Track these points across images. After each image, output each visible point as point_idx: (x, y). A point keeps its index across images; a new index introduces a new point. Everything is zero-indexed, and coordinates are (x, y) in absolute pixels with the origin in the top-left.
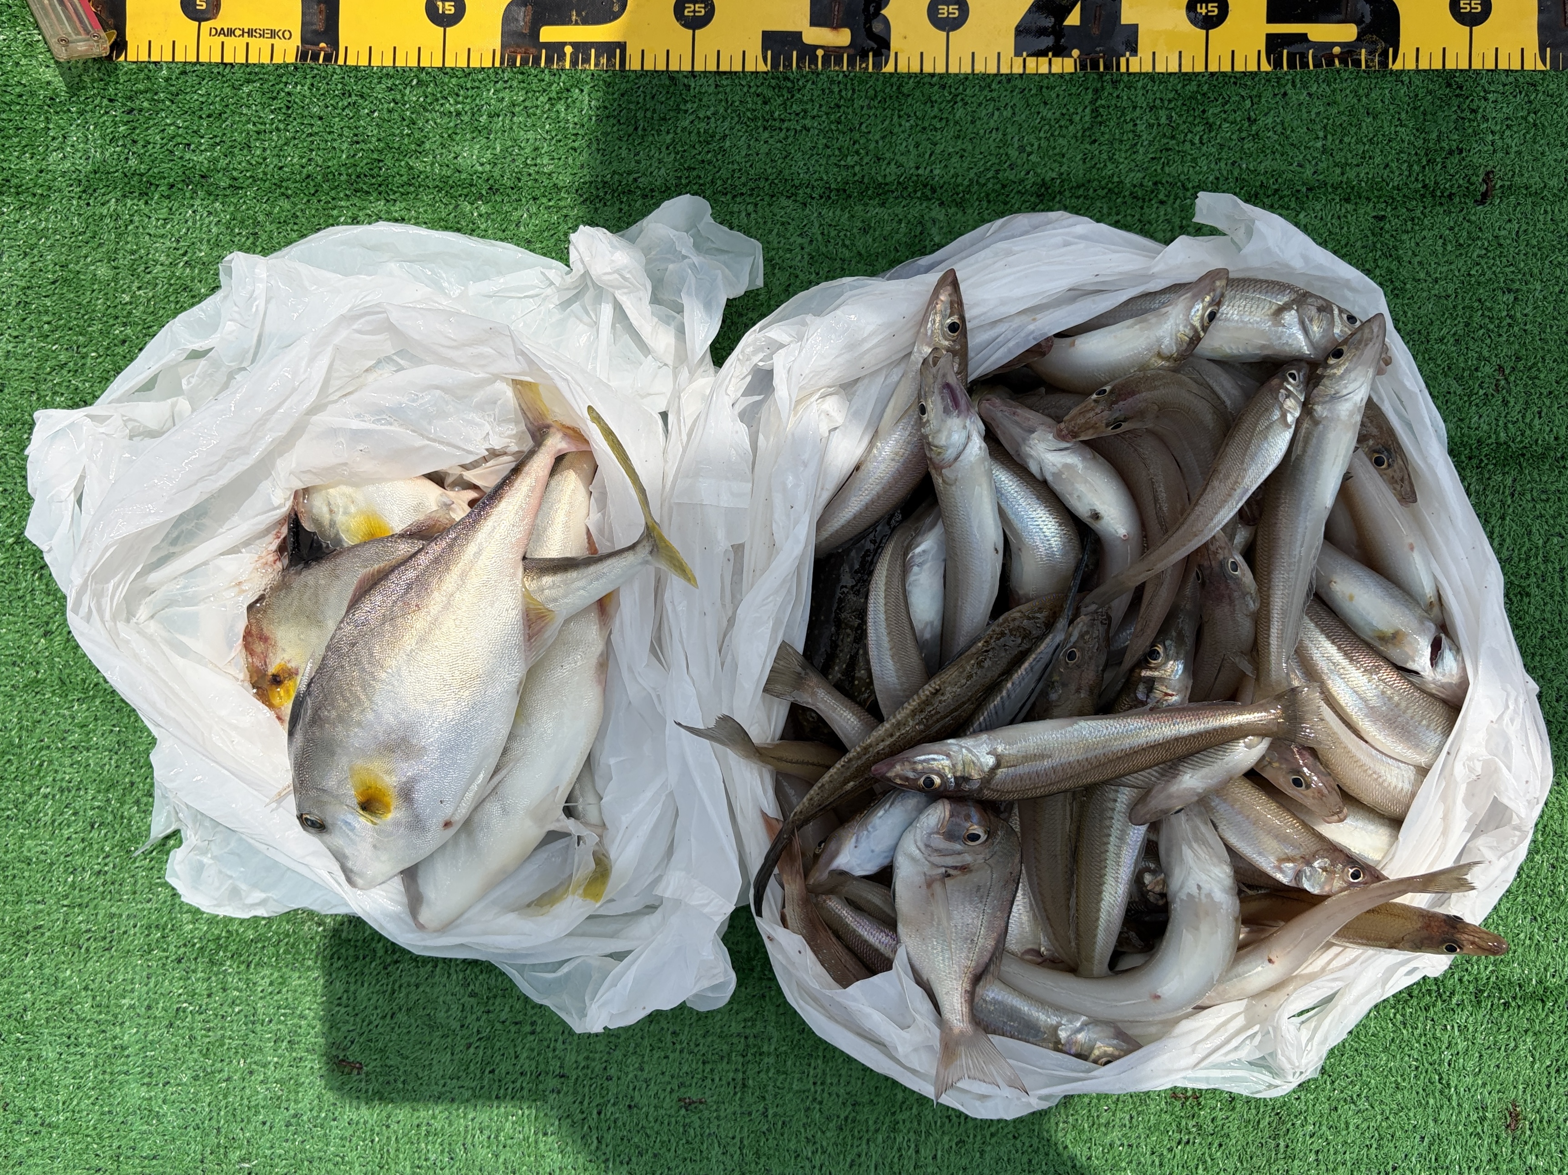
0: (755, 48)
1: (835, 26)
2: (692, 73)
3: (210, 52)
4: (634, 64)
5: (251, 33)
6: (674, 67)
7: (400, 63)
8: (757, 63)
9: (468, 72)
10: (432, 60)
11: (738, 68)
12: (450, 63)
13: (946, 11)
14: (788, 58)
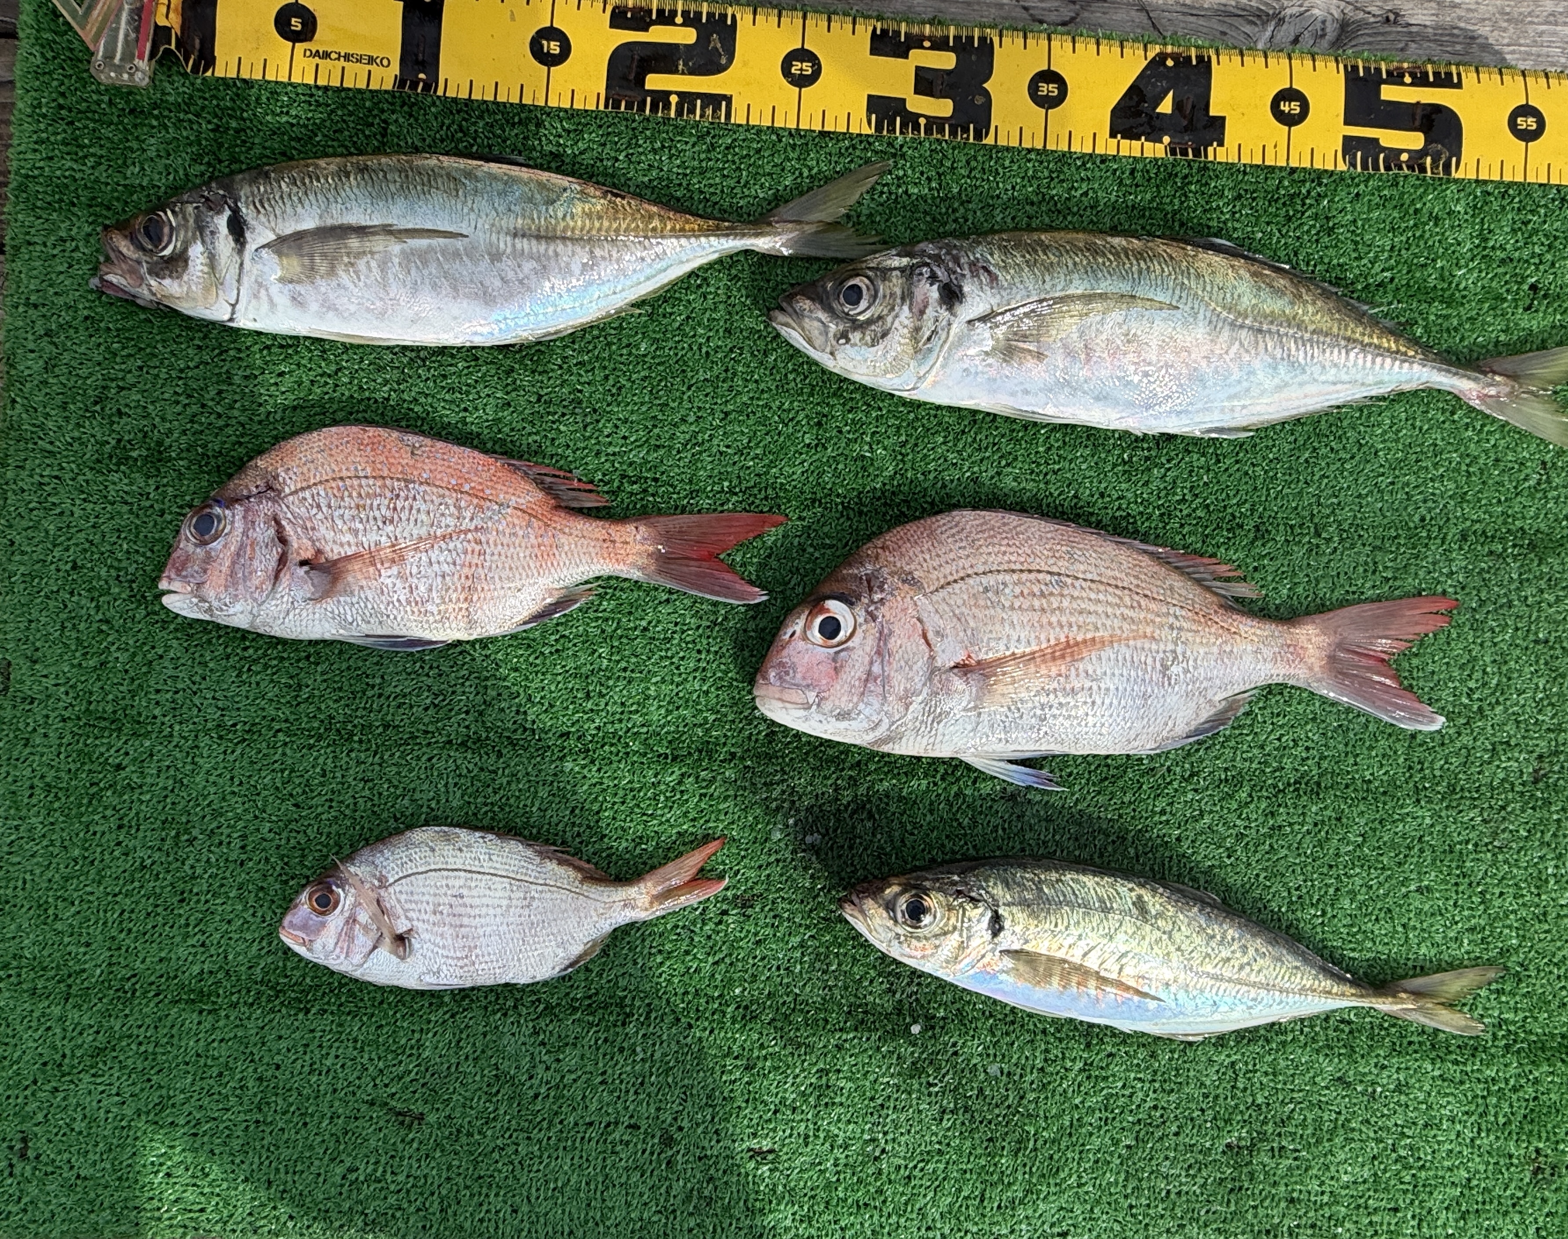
0: (860, 111)
1: (938, 95)
2: (798, 131)
3: (304, 73)
5: (347, 57)
6: (779, 123)
7: (501, 98)
8: (862, 125)
10: (534, 97)
11: (842, 128)
12: (552, 102)
13: (1045, 89)
14: (892, 124)
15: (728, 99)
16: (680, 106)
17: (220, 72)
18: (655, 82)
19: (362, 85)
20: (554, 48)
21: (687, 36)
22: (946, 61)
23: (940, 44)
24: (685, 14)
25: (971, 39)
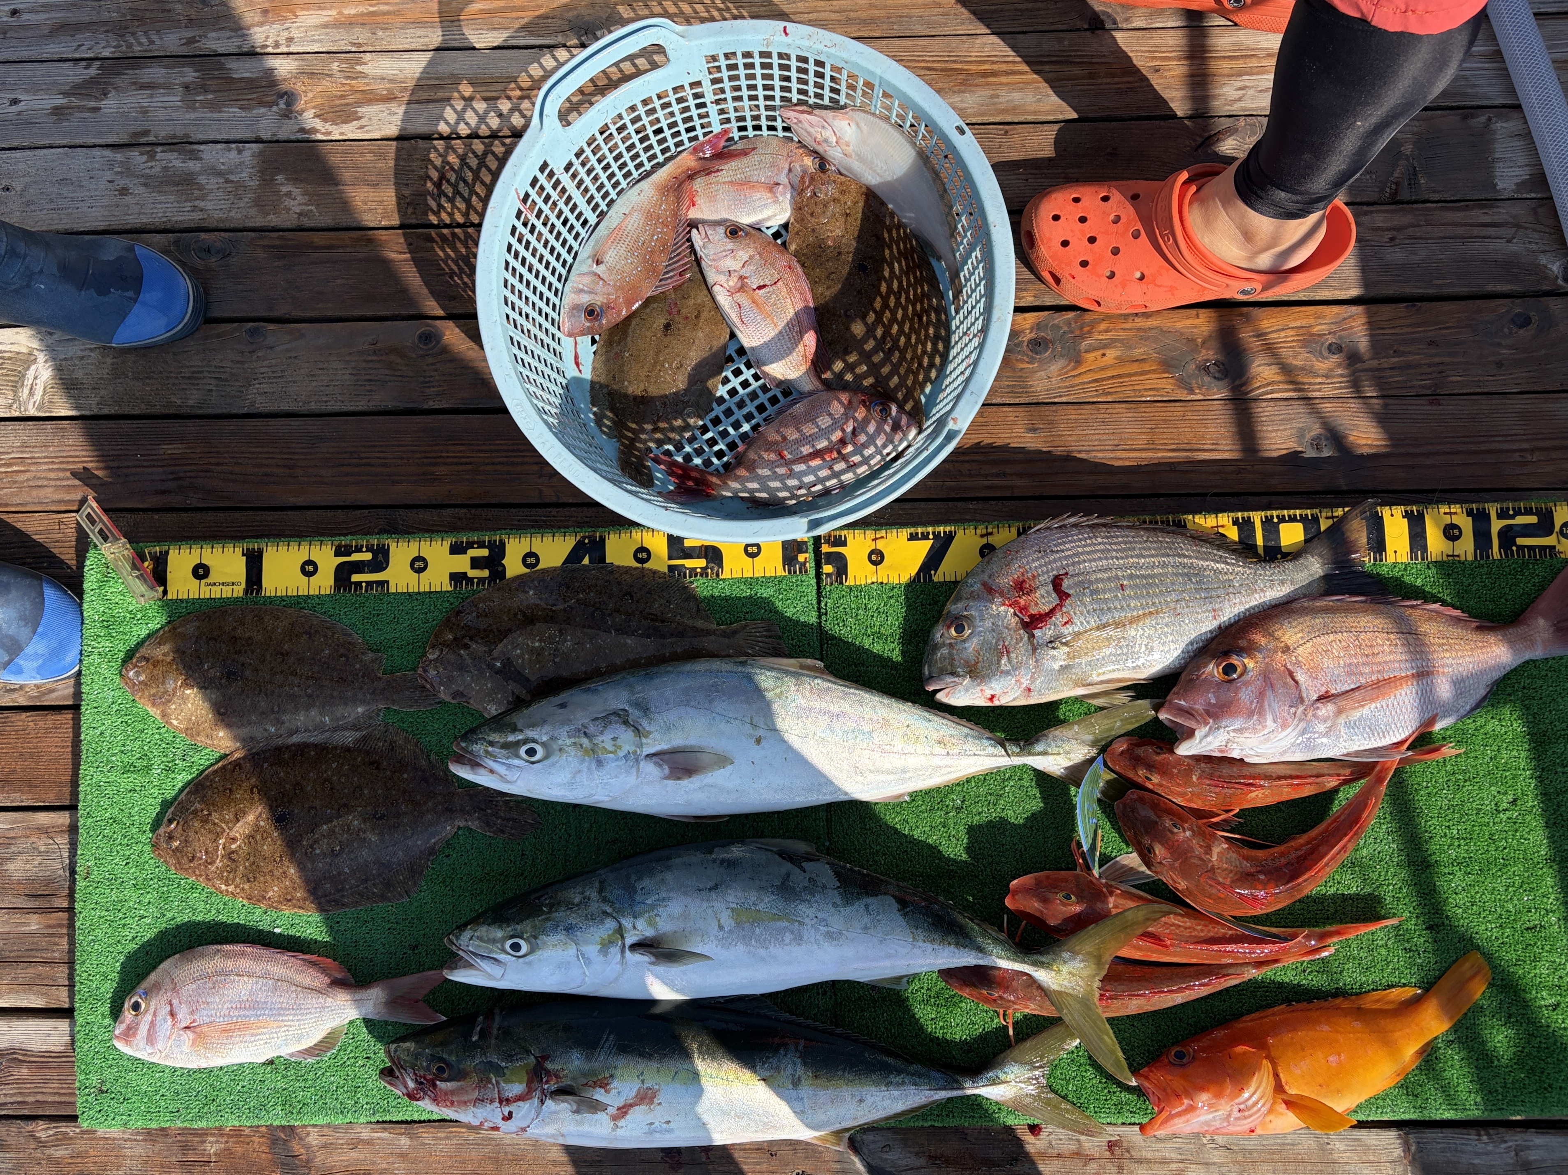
0: (446, 580)
1: (482, 568)
2: (419, 593)
3: (205, 593)
4: (393, 590)
5: (223, 584)
6: (410, 590)
7: (289, 594)
8: (447, 587)
9: (319, 597)
10: (303, 592)
11: (439, 589)
12: (311, 593)
13: (530, 560)
14: (461, 584)
15: (387, 582)
16: (366, 587)
17: (169, 597)
18: (355, 578)
19: (230, 595)
20: (311, 568)
21: (367, 556)
22: (485, 552)
23: (481, 545)
24: (367, 546)
25: (495, 541)
